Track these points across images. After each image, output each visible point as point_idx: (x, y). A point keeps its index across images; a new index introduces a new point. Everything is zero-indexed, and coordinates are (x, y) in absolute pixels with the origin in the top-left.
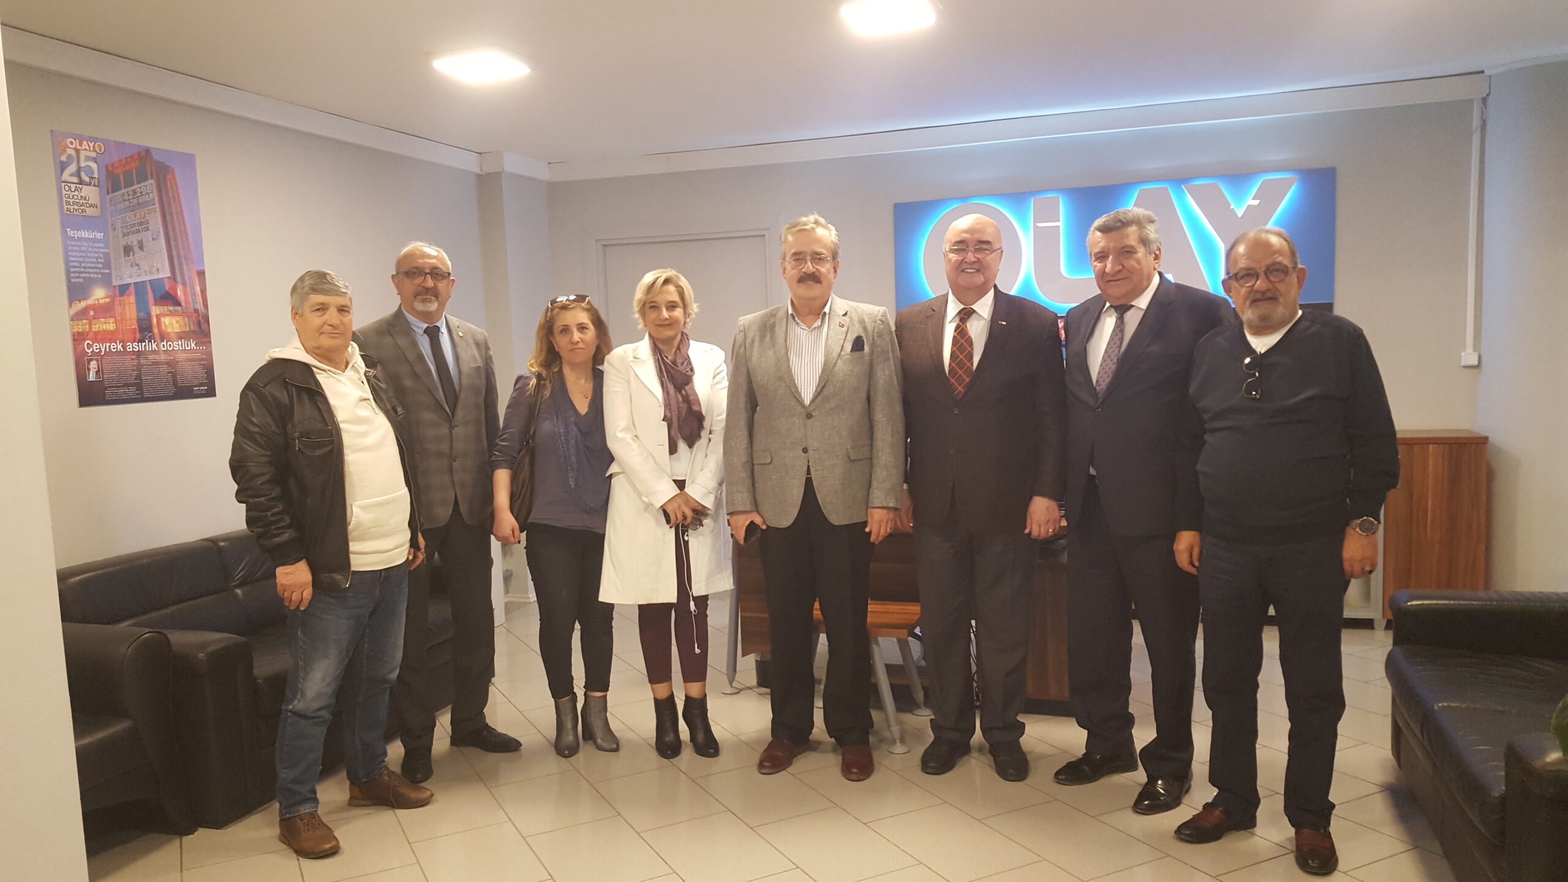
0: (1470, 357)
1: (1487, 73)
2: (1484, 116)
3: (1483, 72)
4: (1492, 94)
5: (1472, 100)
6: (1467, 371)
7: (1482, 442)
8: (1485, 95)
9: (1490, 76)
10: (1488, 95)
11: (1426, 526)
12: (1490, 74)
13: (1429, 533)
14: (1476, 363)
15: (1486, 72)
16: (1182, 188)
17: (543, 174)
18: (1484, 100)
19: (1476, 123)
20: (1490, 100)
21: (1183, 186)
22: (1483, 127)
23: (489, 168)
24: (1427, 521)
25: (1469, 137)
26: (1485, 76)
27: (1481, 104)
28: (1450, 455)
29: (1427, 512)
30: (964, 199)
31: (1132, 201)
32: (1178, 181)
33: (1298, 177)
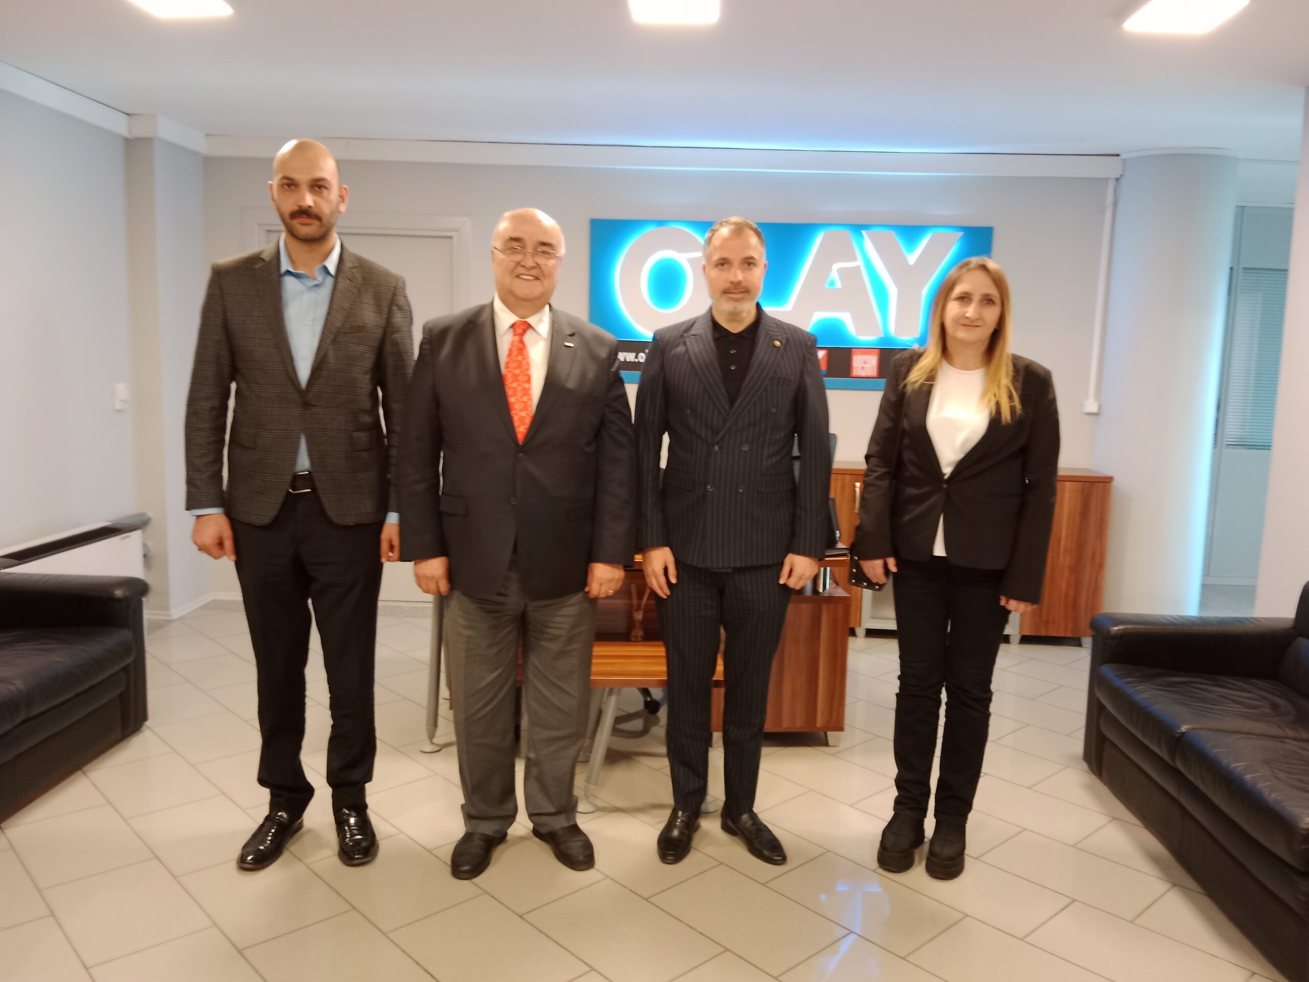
0: (1092, 407)
1: (1123, 156)
2: (1117, 194)
3: (1118, 155)
5: (1107, 179)
6: (1090, 417)
7: (1106, 481)
8: (1119, 177)
9: (1124, 160)
10: (1122, 176)
11: (1059, 554)
12: (1125, 158)
13: (1061, 560)
14: (1096, 410)
15: (1121, 155)
16: (861, 233)
17: (200, 145)
18: (1118, 180)
19: (1109, 199)
20: (1122, 180)
21: (863, 232)
22: (1115, 204)
23: (139, 131)
24: (1060, 549)
25: (1103, 212)
26: (1120, 159)
27: (1115, 183)
28: (1083, 492)
29: (1060, 541)
30: (660, 223)
31: (818, 240)
32: (858, 227)
33: (962, 233)
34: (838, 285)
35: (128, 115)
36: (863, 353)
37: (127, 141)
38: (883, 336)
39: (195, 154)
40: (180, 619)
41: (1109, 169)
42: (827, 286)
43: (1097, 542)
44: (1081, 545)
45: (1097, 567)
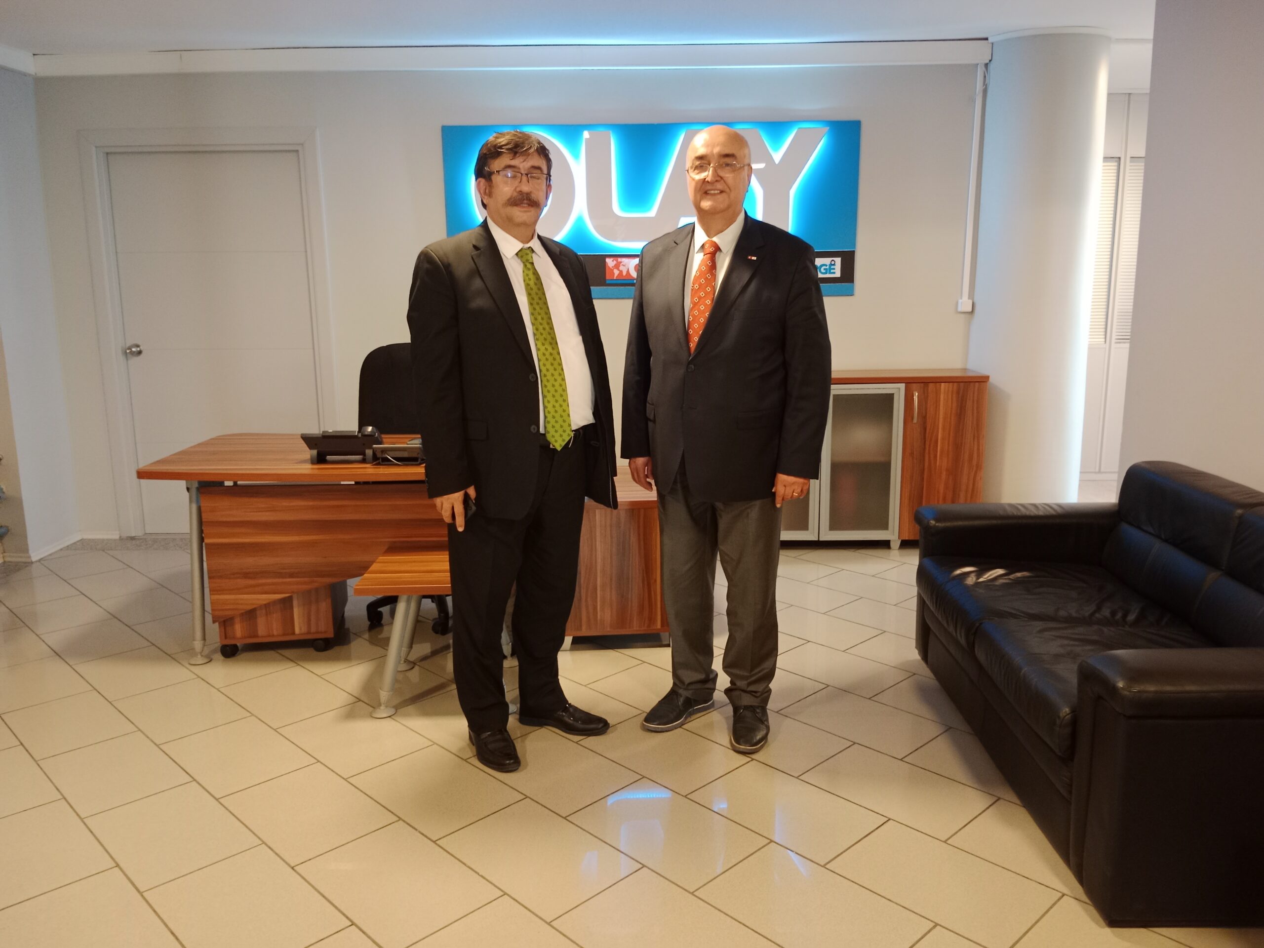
0: (965, 304)
2: (986, 83)
3: (987, 39)
4: (992, 62)
5: (976, 65)
6: (964, 316)
7: (983, 380)
9: (993, 44)
10: (990, 61)
11: (935, 456)
12: (993, 42)
13: (938, 464)
15: (989, 39)
17: (29, 65)
18: (986, 65)
19: (979, 86)
20: (992, 67)
22: (985, 92)
24: (937, 452)
25: (973, 100)
26: (988, 43)
27: (984, 69)
28: (958, 393)
29: (937, 444)
30: (516, 127)
31: (679, 142)
33: (828, 128)
39: (25, 75)
40: (39, 561)
43: (974, 443)
44: (958, 447)
45: (975, 469)
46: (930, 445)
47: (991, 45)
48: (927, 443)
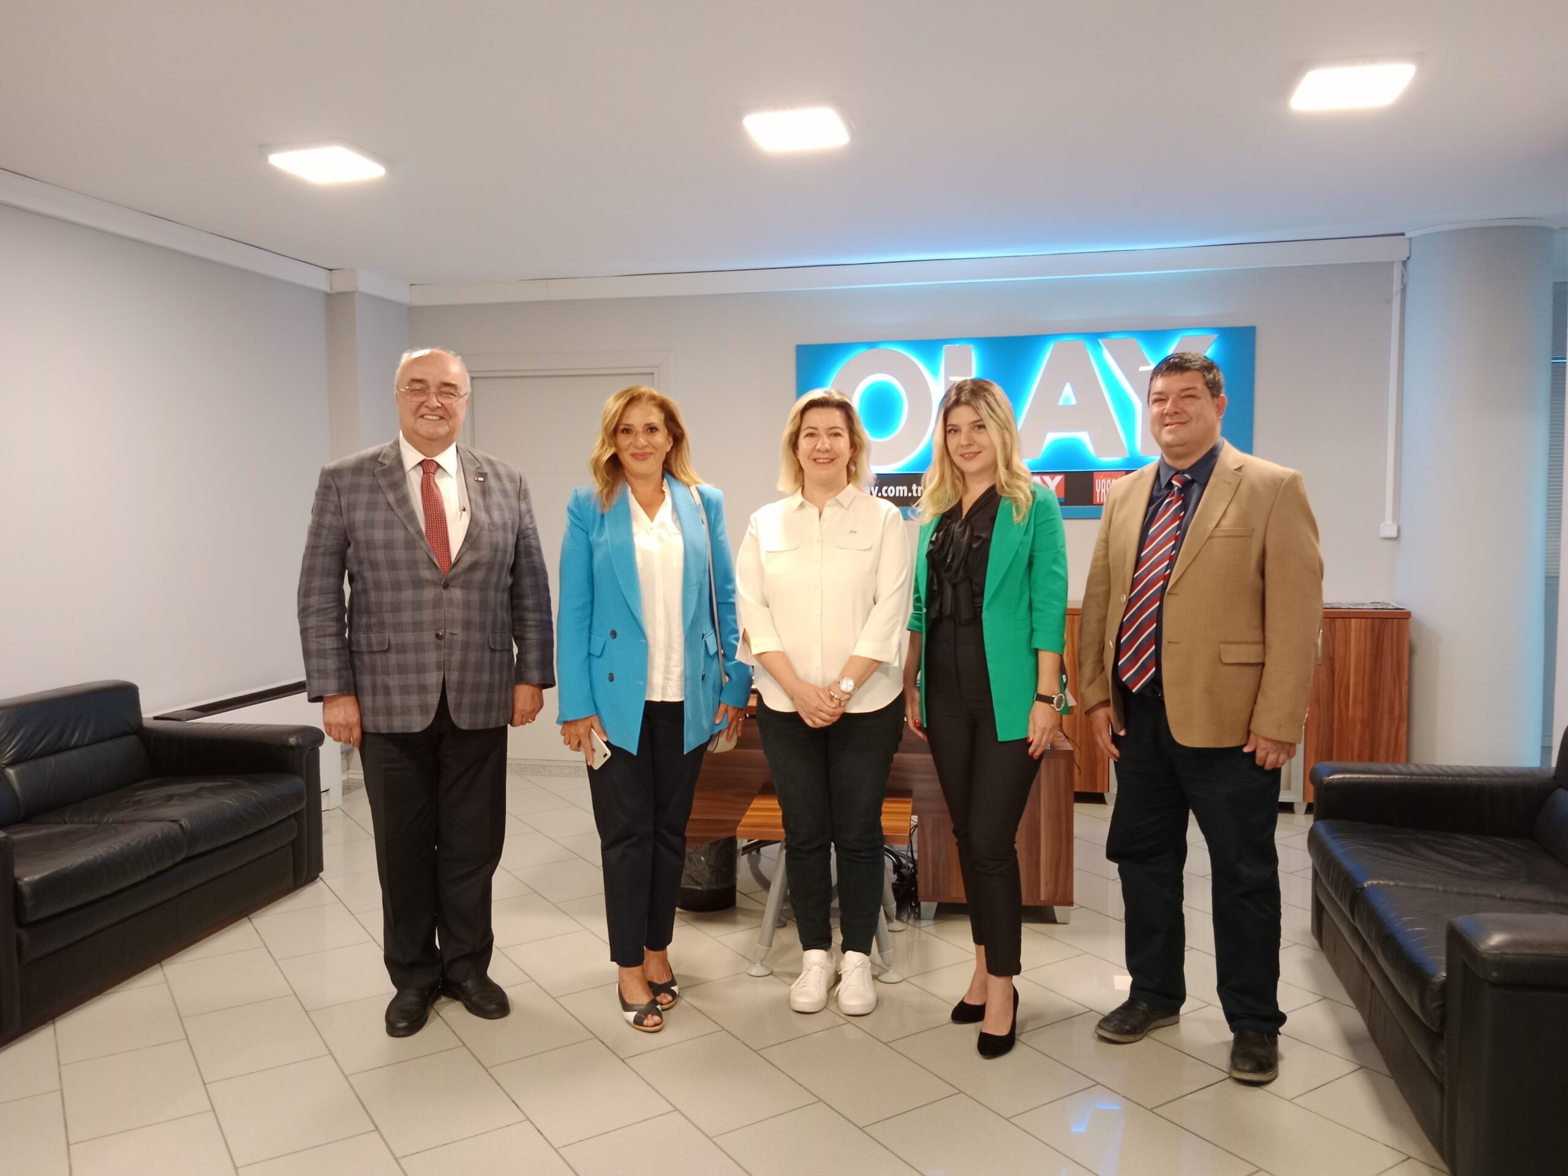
0: (1389, 529)
1: (1408, 235)
2: (1404, 282)
3: (1403, 234)
4: (1411, 258)
5: (1393, 263)
6: (1387, 543)
7: (1404, 616)
8: (1405, 259)
9: (1410, 239)
10: (1409, 258)
11: (1347, 704)
12: (1411, 236)
13: (1350, 712)
14: (1394, 534)
15: (1406, 234)
16: (1098, 342)
17: (404, 296)
18: (1404, 263)
19: (1397, 286)
20: (1410, 264)
21: (1099, 340)
22: (1404, 290)
23: (340, 287)
24: (1349, 698)
25: (1389, 302)
26: (1405, 238)
27: (1401, 267)
28: (1373, 631)
29: (1349, 692)
30: (872, 344)
31: (1047, 354)
32: (1095, 336)
33: (1217, 335)
34: (1073, 402)
35: (331, 270)
36: (1106, 477)
37: (328, 296)
38: (1128, 456)
39: (400, 305)
41: (1395, 251)
42: (1061, 403)
43: (1395, 691)
44: (1374, 696)
45: (1397, 721)
46: (1339, 691)
47: (1408, 240)
48: (1337, 689)
